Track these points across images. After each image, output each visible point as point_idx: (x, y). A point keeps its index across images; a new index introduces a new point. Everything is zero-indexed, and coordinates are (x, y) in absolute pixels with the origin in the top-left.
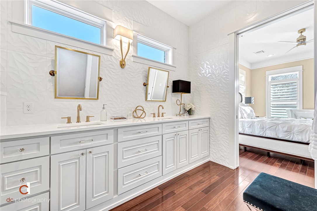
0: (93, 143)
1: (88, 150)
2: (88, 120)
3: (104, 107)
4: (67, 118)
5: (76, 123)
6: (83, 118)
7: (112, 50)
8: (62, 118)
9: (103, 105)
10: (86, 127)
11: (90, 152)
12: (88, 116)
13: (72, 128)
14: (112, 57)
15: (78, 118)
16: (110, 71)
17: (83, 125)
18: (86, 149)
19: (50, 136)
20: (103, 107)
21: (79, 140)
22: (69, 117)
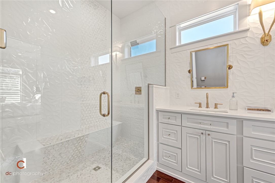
0: (212, 127)
1: (208, 132)
2: (216, 107)
3: (234, 95)
4: (199, 103)
5: (205, 108)
6: (211, 105)
7: (248, 30)
8: (195, 103)
9: (232, 93)
10: (214, 113)
11: (209, 135)
12: (216, 104)
13: (202, 112)
14: (246, 38)
15: (207, 104)
16: (243, 55)
17: (211, 111)
18: (206, 130)
19: (182, 114)
20: (232, 95)
21: (200, 121)
22: (200, 103)
